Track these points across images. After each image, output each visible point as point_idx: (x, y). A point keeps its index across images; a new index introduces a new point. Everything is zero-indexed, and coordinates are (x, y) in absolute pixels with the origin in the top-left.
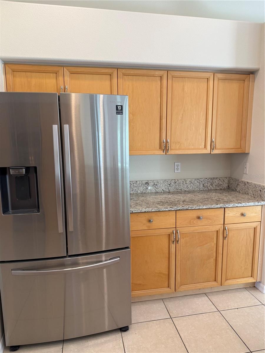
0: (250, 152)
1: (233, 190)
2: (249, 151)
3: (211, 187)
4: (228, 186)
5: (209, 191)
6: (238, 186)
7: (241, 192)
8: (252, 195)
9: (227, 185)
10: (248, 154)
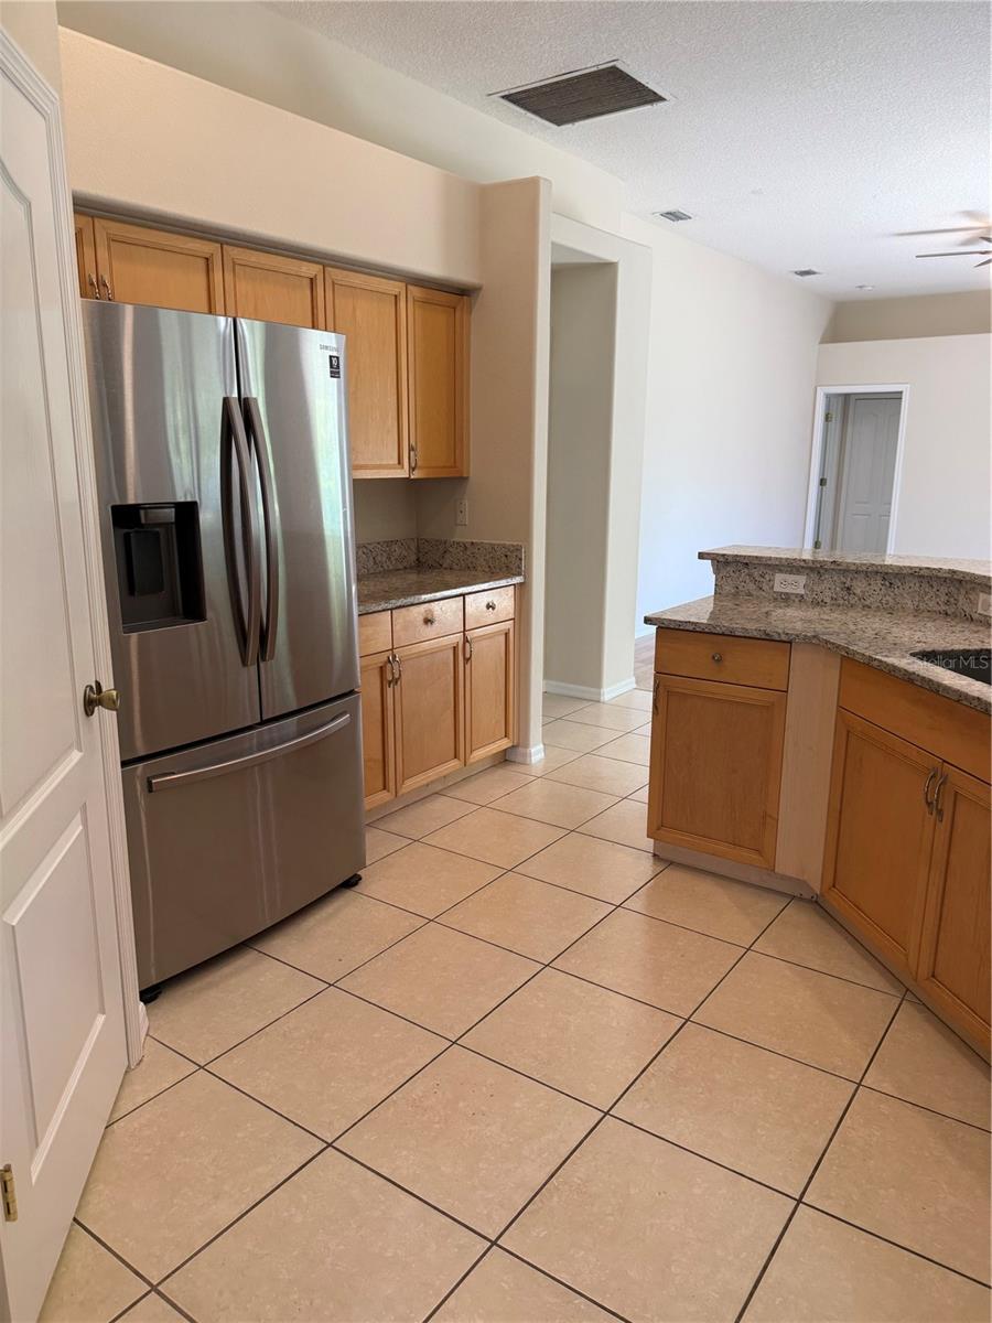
0: (471, 475)
1: (431, 567)
2: (468, 472)
3: (388, 563)
4: (417, 560)
5: (387, 573)
6: (447, 555)
7: (455, 567)
8: (487, 570)
9: (414, 557)
10: (467, 478)
